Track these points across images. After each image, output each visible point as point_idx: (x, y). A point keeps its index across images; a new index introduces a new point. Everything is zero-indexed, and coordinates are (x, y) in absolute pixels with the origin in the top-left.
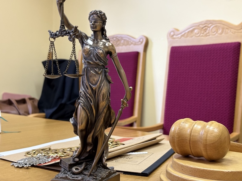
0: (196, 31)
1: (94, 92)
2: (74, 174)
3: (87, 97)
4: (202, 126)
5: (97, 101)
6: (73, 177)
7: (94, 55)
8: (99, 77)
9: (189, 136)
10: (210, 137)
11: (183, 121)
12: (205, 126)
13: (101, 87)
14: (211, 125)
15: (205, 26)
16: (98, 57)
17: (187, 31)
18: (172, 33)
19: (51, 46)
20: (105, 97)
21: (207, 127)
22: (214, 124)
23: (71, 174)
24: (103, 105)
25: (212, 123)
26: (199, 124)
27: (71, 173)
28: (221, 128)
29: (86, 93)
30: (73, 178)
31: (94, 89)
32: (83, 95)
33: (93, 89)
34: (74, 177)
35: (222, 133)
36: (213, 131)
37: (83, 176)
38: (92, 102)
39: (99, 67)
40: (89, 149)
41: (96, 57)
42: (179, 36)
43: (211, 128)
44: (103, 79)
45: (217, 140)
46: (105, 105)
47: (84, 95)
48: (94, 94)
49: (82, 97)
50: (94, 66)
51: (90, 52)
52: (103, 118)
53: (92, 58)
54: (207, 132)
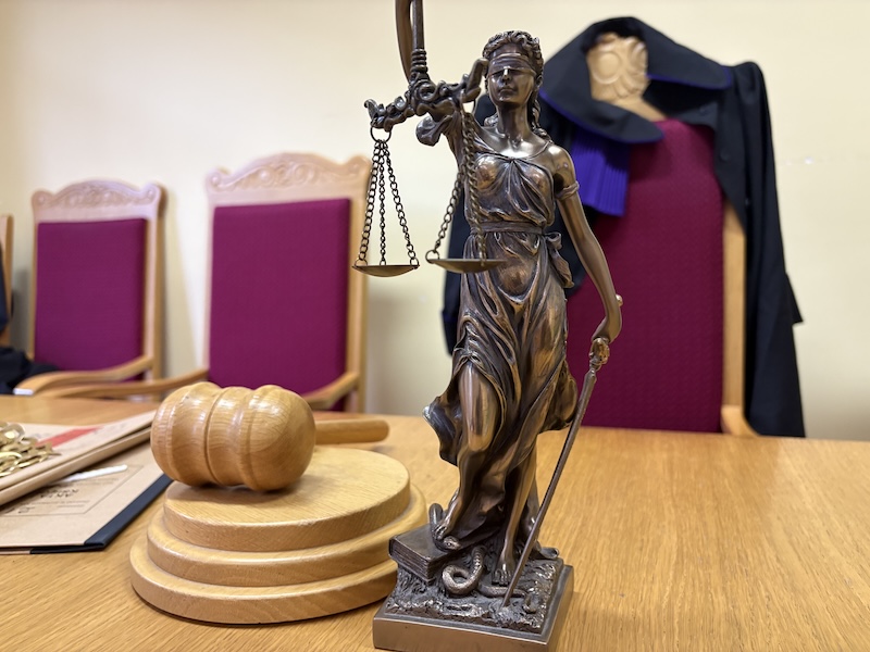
0: (264, 175)
1: (517, 320)
2: (451, 593)
3: (491, 340)
4: (238, 402)
5: (525, 350)
6: (450, 608)
7: (514, 191)
8: (532, 266)
9: (202, 433)
10: (261, 433)
11: (186, 395)
12: (244, 403)
13: (542, 301)
14: (260, 399)
15: (280, 165)
16: (529, 194)
17: (245, 175)
18: (215, 179)
19: (376, 158)
20: (556, 335)
21: (252, 402)
22: (271, 393)
23: (442, 596)
24: (549, 364)
25: (265, 393)
26: (230, 398)
27: (440, 591)
28: (288, 403)
29: (488, 323)
30: (454, 613)
31: (517, 308)
32: (477, 330)
33: (512, 308)
34: (455, 609)
35: (291, 417)
36: (266, 415)
37: (483, 599)
38: (510, 355)
39: (532, 230)
40: (488, 505)
41: (523, 196)
42: (231, 184)
43: (263, 406)
44: (545, 273)
45: (279, 439)
46: (553, 361)
47: (483, 333)
48: (516, 325)
49: (474, 339)
50: (516, 229)
51: (500, 180)
52: (546, 407)
53: (507, 200)
54: (251, 417)
